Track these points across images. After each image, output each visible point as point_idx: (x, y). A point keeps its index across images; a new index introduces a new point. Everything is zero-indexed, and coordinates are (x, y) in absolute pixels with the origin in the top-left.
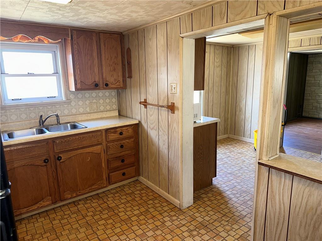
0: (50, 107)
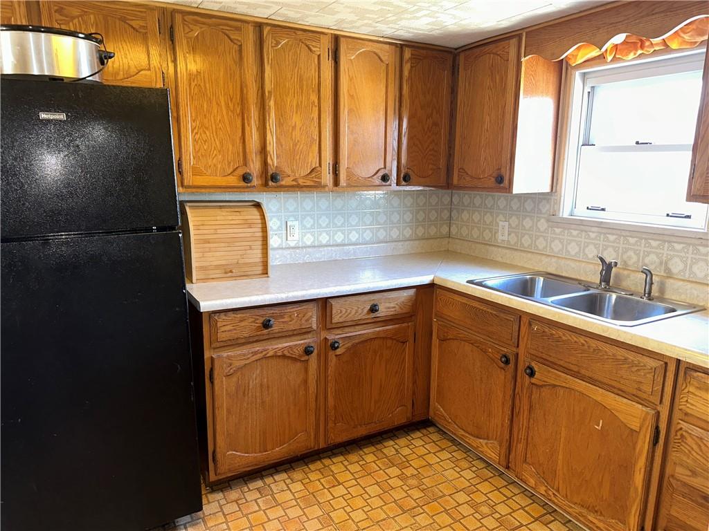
0: (682, 246)
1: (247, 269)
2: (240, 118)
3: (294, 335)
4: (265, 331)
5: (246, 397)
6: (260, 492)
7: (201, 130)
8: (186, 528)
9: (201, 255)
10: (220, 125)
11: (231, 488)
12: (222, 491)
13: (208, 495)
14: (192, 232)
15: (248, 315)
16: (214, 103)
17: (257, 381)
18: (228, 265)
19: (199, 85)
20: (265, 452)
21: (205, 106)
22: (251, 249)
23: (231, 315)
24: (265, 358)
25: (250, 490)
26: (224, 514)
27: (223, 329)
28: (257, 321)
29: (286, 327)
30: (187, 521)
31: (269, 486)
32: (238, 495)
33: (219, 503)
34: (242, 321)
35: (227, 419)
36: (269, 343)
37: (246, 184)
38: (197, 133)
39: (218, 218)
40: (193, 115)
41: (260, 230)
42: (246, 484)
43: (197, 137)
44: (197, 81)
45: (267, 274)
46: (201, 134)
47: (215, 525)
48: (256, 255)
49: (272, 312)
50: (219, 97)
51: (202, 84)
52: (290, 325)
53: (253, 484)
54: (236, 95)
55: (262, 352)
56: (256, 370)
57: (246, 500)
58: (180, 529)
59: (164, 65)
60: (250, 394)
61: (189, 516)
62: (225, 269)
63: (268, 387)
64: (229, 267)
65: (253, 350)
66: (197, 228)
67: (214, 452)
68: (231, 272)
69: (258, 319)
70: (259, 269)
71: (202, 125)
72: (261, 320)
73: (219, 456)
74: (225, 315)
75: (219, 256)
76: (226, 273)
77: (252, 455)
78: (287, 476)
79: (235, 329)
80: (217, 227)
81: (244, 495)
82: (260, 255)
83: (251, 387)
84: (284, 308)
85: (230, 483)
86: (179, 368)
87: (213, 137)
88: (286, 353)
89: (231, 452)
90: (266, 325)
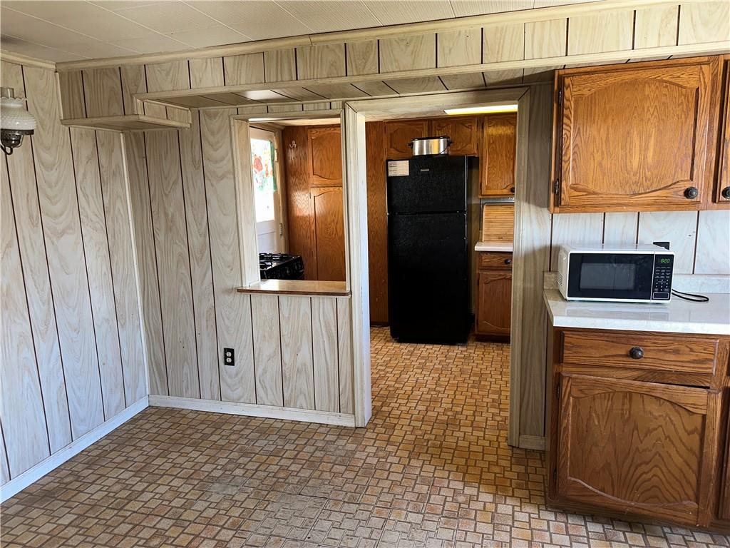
4: (506, 265)
5: (495, 297)
9: (488, 229)
10: (502, 165)
14: (484, 217)
18: (500, 234)
21: (495, 157)
23: (489, 254)
24: (505, 279)
27: (485, 261)
28: (501, 260)
34: (494, 258)
36: (508, 272)
37: (512, 193)
38: (490, 170)
40: (489, 162)
44: (493, 145)
46: (492, 170)
49: (510, 256)
51: (495, 147)
55: (503, 276)
56: (500, 284)
62: (499, 237)
65: (499, 274)
66: (487, 215)
67: (477, 320)
68: (502, 238)
71: (493, 166)
72: (504, 259)
73: (479, 323)
74: (486, 254)
75: (497, 230)
77: (495, 327)
79: (490, 262)
80: (496, 215)
87: (498, 171)
90: (506, 262)
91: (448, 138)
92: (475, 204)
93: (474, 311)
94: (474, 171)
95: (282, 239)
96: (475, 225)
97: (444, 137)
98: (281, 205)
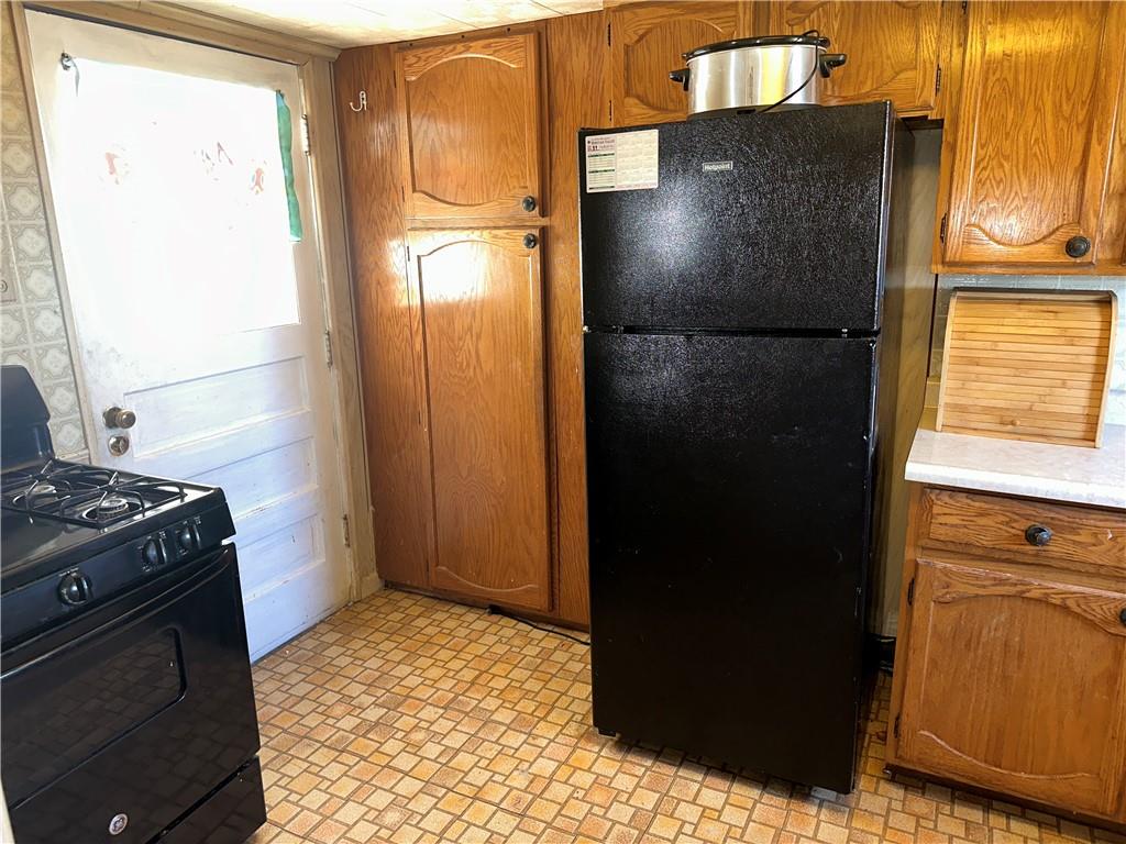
1: (1048, 423)
2: (1083, 131)
3: (1097, 575)
4: (1029, 548)
5: (972, 654)
6: (967, 829)
7: (995, 162)
8: (820, 806)
9: (959, 384)
10: (1036, 149)
11: (923, 794)
12: (906, 789)
13: (882, 782)
14: (949, 342)
15: (997, 508)
16: (1031, 107)
17: (999, 634)
18: (1008, 409)
19: (1005, 79)
20: (996, 766)
21: (1011, 116)
22: (1064, 386)
23: (962, 497)
24: (1020, 596)
25: (952, 815)
26: (886, 823)
27: (942, 519)
28: (1014, 525)
29: (1080, 554)
30: (829, 798)
31: (991, 830)
32: (926, 811)
33: (889, 803)
34: (981, 515)
35: (930, 675)
36: (1038, 573)
37: (1073, 260)
38: (985, 168)
39: (1006, 321)
40: (984, 136)
41: (1093, 351)
42: (953, 802)
43: (986, 174)
44: (1002, 72)
45: (1094, 441)
46: (993, 169)
47: (863, 831)
48: (1075, 399)
49: (1052, 515)
50: (1041, 95)
51: (1010, 78)
52: (1091, 552)
53: (965, 809)
54: (1082, 84)
55: (1016, 585)
56: (1001, 612)
57: (936, 826)
58: (813, 802)
59: (944, 55)
60: (980, 652)
61: (835, 793)
62: (1002, 417)
63: (1021, 655)
64: (1009, 413)
65: (998, 574)
66: (960, 336)
67: (897, 717)
68: (1013, 423)
69: (1015, 521)
70: (1079, 429)
71: (998, 151)
72: (1024, 525)
73: (904, 728)
74: (951, 497)
75: (996, 391)
76: (1002, 423)
77: (969, 759)
78: (1037, 835)
79: (965, 526)
80: (997, 338)
81: (937, 817)
82: (1084, 402)
83: (983, 640)
84: (1082, 516)
85: (928, 785)
86: (841, 558)
87: (1018, 172)
88: (1071, 603)
89: (926, 733)
90: (1032, 536)
91: (825, 42)
92: (917, 290)
93: (891, 625)
94: (921, 179)
95: (334, 376)
96: (911, 357)
97: (807, 39)
98: (325, 281)
